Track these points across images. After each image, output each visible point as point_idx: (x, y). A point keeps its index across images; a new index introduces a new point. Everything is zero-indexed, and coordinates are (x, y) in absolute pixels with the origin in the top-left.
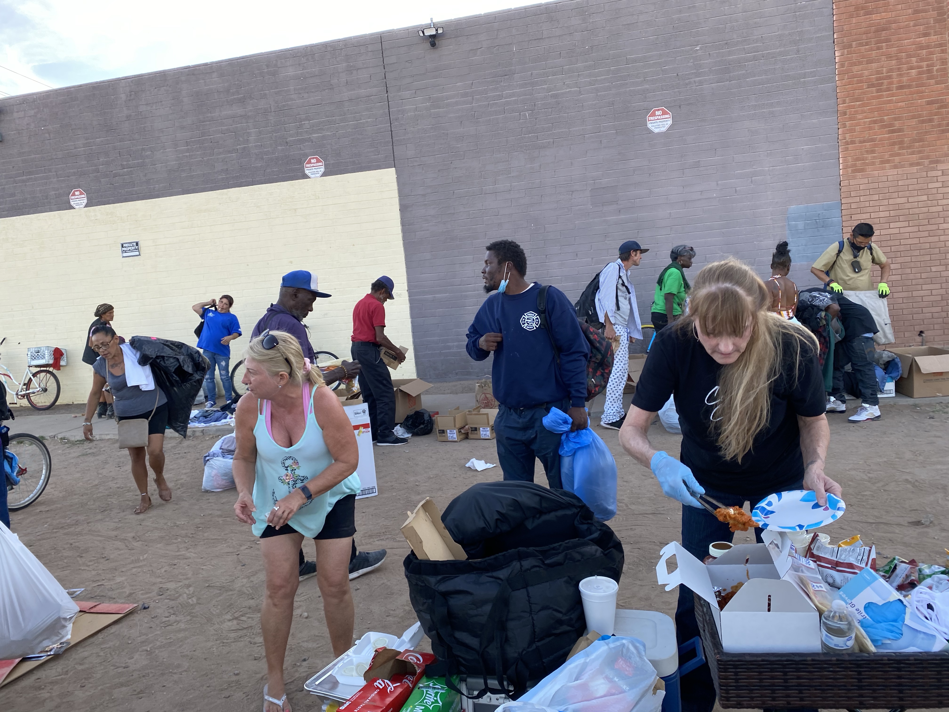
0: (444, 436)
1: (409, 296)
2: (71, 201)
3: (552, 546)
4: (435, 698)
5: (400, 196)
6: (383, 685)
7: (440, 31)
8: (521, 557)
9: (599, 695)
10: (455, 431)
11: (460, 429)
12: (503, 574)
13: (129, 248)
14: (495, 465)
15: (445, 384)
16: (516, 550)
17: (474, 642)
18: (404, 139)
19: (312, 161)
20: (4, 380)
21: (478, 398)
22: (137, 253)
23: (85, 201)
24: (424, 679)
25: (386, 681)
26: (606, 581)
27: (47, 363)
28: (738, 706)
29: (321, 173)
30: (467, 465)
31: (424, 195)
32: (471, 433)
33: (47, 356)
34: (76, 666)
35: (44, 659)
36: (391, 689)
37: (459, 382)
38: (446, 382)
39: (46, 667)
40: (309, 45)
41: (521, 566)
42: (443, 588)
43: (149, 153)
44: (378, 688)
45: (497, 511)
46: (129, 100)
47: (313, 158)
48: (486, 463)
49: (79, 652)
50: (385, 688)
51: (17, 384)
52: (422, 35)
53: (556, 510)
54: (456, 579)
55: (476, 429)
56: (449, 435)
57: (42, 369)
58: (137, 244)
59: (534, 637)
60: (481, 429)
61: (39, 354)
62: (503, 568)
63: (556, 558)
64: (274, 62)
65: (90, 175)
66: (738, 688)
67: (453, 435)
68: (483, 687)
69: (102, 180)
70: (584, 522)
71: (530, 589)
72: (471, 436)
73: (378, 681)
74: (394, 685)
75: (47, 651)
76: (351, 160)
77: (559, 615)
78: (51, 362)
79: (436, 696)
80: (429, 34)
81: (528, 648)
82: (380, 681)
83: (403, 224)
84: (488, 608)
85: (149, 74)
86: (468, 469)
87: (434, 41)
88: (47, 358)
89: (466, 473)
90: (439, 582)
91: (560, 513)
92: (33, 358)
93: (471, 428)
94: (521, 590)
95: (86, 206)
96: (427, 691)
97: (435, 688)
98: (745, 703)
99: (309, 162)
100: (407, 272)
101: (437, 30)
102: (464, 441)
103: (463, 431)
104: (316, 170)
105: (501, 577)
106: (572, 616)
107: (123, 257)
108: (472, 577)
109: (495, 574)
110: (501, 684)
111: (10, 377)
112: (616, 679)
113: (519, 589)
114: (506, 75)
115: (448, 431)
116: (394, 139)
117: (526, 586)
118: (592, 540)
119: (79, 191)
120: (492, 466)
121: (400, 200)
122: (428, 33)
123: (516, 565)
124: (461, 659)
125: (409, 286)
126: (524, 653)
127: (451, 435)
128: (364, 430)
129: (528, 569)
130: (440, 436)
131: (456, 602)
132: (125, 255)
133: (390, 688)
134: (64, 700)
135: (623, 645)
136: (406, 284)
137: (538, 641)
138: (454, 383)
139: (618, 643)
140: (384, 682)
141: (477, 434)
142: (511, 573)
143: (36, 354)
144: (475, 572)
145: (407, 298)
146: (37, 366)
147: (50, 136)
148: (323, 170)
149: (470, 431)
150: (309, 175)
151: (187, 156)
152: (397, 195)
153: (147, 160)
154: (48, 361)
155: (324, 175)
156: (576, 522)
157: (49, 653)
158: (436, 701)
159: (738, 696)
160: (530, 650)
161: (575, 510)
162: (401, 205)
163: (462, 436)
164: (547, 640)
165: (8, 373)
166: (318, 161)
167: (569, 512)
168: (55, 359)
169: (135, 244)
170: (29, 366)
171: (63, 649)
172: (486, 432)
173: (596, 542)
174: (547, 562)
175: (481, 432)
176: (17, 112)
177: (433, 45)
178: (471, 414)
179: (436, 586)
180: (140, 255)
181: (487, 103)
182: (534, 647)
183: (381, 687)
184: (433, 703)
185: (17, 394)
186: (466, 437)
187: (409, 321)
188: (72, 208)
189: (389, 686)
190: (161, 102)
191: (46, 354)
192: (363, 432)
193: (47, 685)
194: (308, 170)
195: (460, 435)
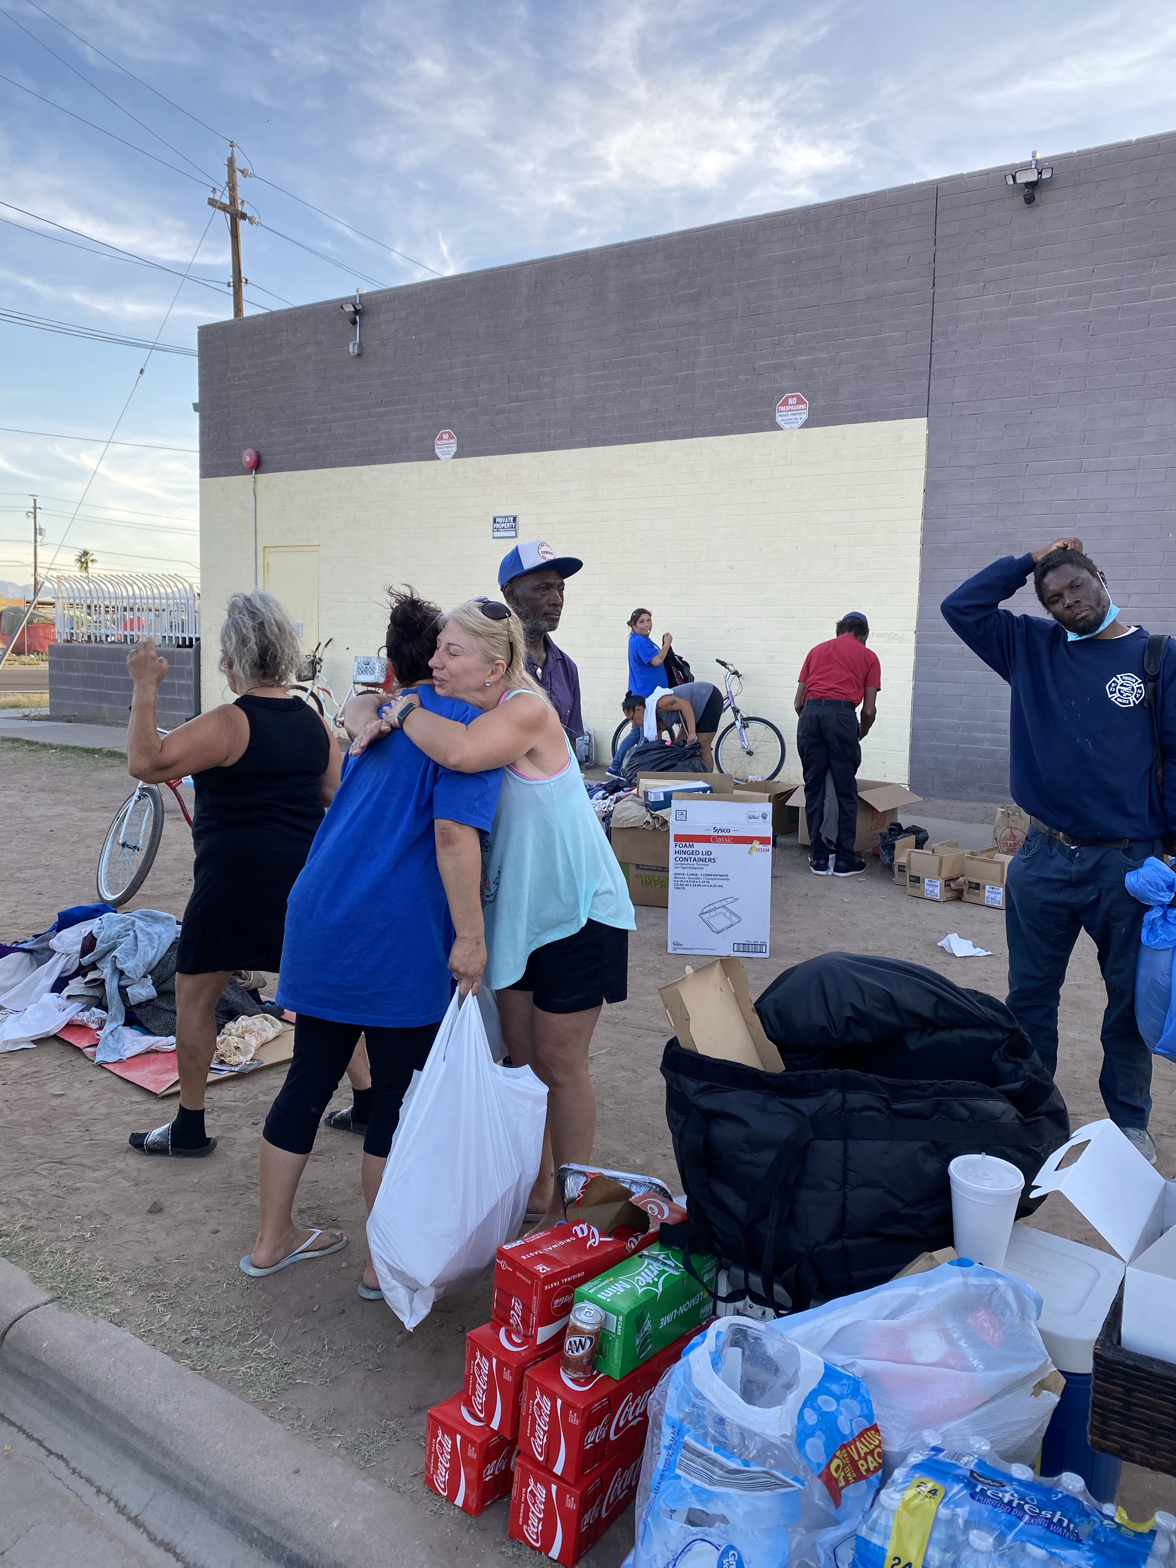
0: (919, 888)
1: (917, 642)
2: (436, 447)
3: (915, 1082)
4: (656, 1279)
5: (927, 467)
6: (585, 1235)
7: (1046, 175)
8: (845, 1085)
9: (922, 1360)
10: (938, 883)
11: (949, 880)
12: (808, 1105)
13: (503, 525)
14: (989, 953)
15: (958, 804)
16: (843, 1071)
17: (738, 1206)
18: (951, 368)
19: (790, 401)
20: (322, 697)
21: (999, 833)
22: (513, 534)
23: (454, 449)
24: (657, 1245)
25: (593, 1228)
26: (1006, 1169)
27: (376, 681)
28: (1123, 1455)
29: (801, 422)
30: (939, 944)
31: (972, 468)
32: (968, 892)
33: (377, 671)
34: (259, 1095)
35: (224, 1074)
36: (594, 1243)
37: (984, 804)
38: (961, 800)
39: (225, 1086)
40: (813, 205)
41: (844, 1101)
42: (707, 1102)
43: (547, 379)
44: (576, 1234)
45: (851, 1004)
46: (533, 296)
47: (792, 397)
48: (975, 947)
49: (271, 1077)
50: (586, 1239)
51: (337, 705)
52: (1011, 182)
53: (964, 1027)
54: (729, 1094)
55: (977, 886)
56: (926, 887)
57: (370, 688)
58: (515, 520)
59: (841, 1229)
60: (987, 887)
61: (368, 666)
62: (811, 1096)
63: (916, 1104)
64: (753, 235)
65: (466, 410)
66: (1127, 1420)
67: (934, 888)
68: (743, 1287)
69: (481, 418)
70: (1010, 1058)
71: (851, 1143)
72: (966, 896)
73: (581, 1226)
74: (602, 1239)
75: (232, 1065)
76: (854, 401)
77: (898, 1205)
78: (382, 680)
79: (659, 1276)
80: (1024, 181)
81: (826, 1243)
82: (584, 1227)
83: (926, 516)
84: (769, 1156)
85: (564, 256)
86: (939, 950)
87: (1033, 194)
88: (376, 674)
89: (933, 955)
90: (702, 1091)
91: (971, 1033)
92: (361, 671)
93: (970, 882)
94: (833, 1141)
95: (454, 457)
96: (649, 1264)
97: (665, 1264)
98: (1137, 1453)
99: (785, 403)
100: (920, 599)
101: (1040, 173)
102: (954, 903)
103: (953, 885)
104: (793, 417)
105: (805, 1110)
106: (924, 1213)
107: (494, 538)
108: (757, 1098)
109: (795, 1102)
110: (768, 1288)
111: (330, 694)
112: (962, 1343)
113: (831, 1140)
114: (1163, 255)
115: (926, 880)
116: (934, 367)
117: (846, 1136)
118: (1002, 1092)
119: (449, 433)
120: (984, 953)
121: (927, 475)
122: (1022, 179)
123: (835, 1097)
124: (716, 1230)
125: (919, 624)
126: (817, 1250)
127: (931, 889)
128: (761, 846)
129: (855, 1110)
130: (911, 886)
131: (724, 1132)
132: (497, 534)
133: (594, 1240)
134: (226, 1135)
135: (996, 1288)
136: (914, 621)
137: (847, 1238)
138: (973, 805)
139: (986, 1281)
140: (589, 1229)
141: (978, 894)
142: (821, 1108)
143: (365, 666)
144: (764, 1091)
145: (913, 645)
146: (364, 684)
147: (421, 349)
148: (805, 416)
149: (966, 888)
150: (782, 424)
151: (601, 386)
152: (923, 465)
153: (545, 391)
154: (378, 679)
155: (806, 425)
156: (995, 1056)
157: (233, 1069)
158: (655, 1284)
159: (1124, 1436)
160: (829, 1247)
161: (999, 1035)
162: (927, 483)
163: (950, 895)
164: (865, 1240)
165: (328, 688)
166: (800, 402)
167: (986, 1035)
168: (387, 677)
169: (512, 519)
170: (355, 683)
171: (251, 1068)
172: (995, 895)
173: (1013, 1098)
174: (896, 1106)
175: (987, 894)
176: (385, 313)
177: (1030, 200)
178: (973, 859)
179: (696, 1097)
180: (516, 536)
181: (1117, 306)
182: (838, 1244)
183: (580, 1235)
184: (648, 1284)
185: (335, 720)
186: (958, 896)
187: (911, 684)
188: (436, 458)
189: (594, 1237)
190: (576, 299)
191: (377, 667)
192: (759, 850)
193: (216, 1109)
194: (781, 416)
195: (946, 891)
